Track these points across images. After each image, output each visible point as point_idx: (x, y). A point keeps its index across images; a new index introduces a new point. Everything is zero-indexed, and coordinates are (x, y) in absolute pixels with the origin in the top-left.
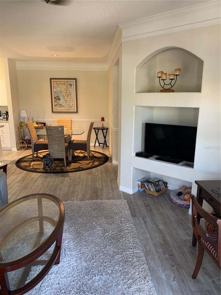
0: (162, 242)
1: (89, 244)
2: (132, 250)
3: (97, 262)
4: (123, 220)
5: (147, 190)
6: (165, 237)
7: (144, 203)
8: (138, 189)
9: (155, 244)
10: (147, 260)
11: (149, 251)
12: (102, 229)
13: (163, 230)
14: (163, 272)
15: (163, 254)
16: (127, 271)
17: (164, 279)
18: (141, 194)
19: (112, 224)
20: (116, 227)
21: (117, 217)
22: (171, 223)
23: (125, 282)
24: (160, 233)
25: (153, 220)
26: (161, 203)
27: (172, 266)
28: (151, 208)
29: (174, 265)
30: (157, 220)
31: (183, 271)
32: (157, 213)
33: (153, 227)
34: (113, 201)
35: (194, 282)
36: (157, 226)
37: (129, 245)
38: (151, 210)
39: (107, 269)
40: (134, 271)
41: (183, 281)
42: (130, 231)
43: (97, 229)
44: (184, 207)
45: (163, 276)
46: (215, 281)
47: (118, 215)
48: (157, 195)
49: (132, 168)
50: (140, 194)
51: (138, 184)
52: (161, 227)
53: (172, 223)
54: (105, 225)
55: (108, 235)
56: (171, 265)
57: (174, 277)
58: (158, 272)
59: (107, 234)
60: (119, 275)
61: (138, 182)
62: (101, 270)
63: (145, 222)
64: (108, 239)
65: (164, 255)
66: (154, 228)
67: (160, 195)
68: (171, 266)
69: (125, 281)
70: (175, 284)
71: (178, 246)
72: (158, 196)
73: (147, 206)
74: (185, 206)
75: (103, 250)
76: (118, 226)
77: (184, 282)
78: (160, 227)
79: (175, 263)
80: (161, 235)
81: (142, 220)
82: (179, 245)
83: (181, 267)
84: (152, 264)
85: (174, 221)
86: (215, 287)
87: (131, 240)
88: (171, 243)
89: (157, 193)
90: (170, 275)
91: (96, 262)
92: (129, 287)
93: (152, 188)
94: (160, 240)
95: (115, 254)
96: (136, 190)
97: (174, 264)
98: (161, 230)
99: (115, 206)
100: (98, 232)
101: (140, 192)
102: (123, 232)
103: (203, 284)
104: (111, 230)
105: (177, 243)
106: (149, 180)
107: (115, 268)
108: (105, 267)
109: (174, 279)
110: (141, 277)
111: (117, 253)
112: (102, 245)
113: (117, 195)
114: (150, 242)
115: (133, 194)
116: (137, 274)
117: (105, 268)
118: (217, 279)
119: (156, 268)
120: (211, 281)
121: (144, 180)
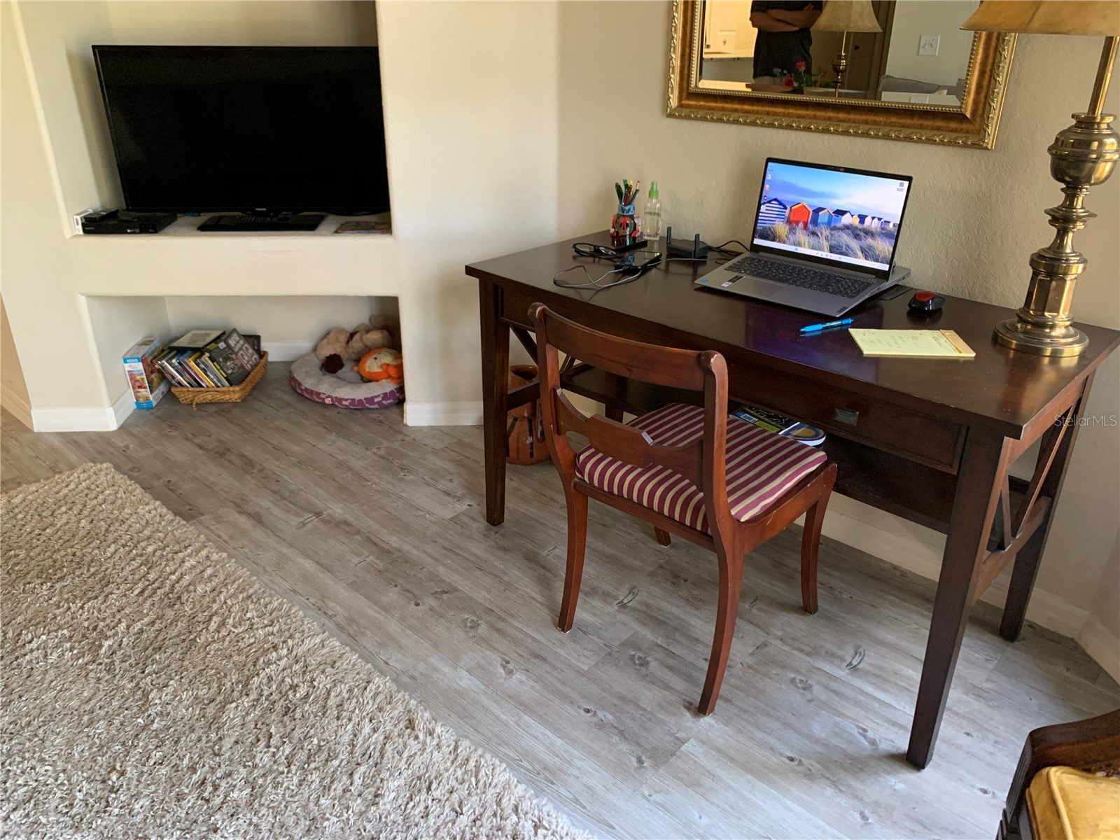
0: (378, 562)
1: (36, 735)
2: (285, 651)
3: (146, 792)
4: (150, 549)
5: (185, 389)
6: (377, 541)
7: (200, 447)
8: (137, 398)
9: (355, 582)
10: (367, 657)
11: (351, 620)
12: (65, 632)
13: (351, 519)
14: (455, 669)
15: (413, 603)
16: (322, 743)
17: (474, 688)
18: (160, 413)
19: (107, 590)
20: (136, 592)
21: (112, 549)
22: (366, 480)
23: (339, 792)
24: (348, 532)
25: (285, 499)
26: (276, 423)
27: (471, 627)
28: (244, 456)
29: (472, 621)
30: (302, 493)
31: (516, 624)
32: (282, 466)
33: (304, 524)
34: (33, 488)
35: (574, 641)
36: (318, 514)
37: (252, 640)
38: (249, 464)
39: (222, 789)
40: (350, 727)
41: (537, 656)
42: (215, 581)
43: (34, 645)
44: (376, 406)
45: (466, 681)
46: (625, 601)
47: (111, 537)
48: (237, 396)
49: (83, 300)
50: (158, 417)
51: (132, 375)
52: (337, 509)
53: (369, 481)
54: (69, 608)
55: (116, 646)
56: (467, 627)
57: (503, 659)
58: (435, 675)
59: (109, 642)
60: (296, 781)
61: (126, 365)
62: (192, 816)
63: (258, 519)
64: (132, 661)
65: (417, 604)
66: (309, 526)
67: (250, 394)
68: (467, 629)
69: (338, 787)
70: (522, 682)
71: (444, 548)
72: (243, 401)
73: (221, 454)
74: (379, 403)
75: (140, 720)
76: (140, 585)
77: (545, 660)
78: (330, 511)
79: (474, 613)
80: (358, 537)
81: (237, 516)
82: (447, 545)
83: (503, 615)
84: (397, 661)
85: (371, 469)
86: (637, 619)
87: (249, 615)
88: (416, 552)
89: (237, 388)
90: (483, 662)
91: (136, 797)
92: (370, 797)
93: (205, 372)
94: (368, 560)
95: (211, 710)
96: (129, 403)
97: (475, 619)
98: (346, 522)
99: (64, 509)
100: (53, 658)
101: (148, 409)
102: (184, 599)
103: (601, 629)
104: (118, 616)
105: (435, 542)
106: (175, 344)
107: (255, 766)
108: (204, 791)
109: (504, 667)
110: (392, 731)
111: (219, 699)
112: (115, 703)
113: (37, 457)
114: (330, 582)
115: (122, 428)
116: (367, 729)
117: (206, 795)
118: (627, 592)
119: (421, 666)
120: (616, 608)
121: (152, 346)
